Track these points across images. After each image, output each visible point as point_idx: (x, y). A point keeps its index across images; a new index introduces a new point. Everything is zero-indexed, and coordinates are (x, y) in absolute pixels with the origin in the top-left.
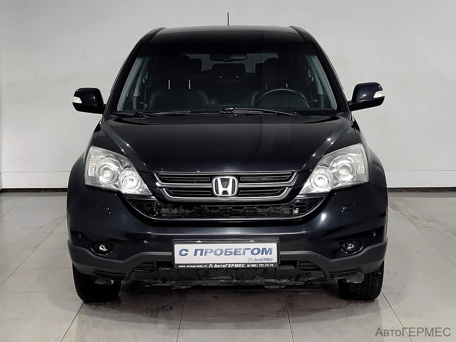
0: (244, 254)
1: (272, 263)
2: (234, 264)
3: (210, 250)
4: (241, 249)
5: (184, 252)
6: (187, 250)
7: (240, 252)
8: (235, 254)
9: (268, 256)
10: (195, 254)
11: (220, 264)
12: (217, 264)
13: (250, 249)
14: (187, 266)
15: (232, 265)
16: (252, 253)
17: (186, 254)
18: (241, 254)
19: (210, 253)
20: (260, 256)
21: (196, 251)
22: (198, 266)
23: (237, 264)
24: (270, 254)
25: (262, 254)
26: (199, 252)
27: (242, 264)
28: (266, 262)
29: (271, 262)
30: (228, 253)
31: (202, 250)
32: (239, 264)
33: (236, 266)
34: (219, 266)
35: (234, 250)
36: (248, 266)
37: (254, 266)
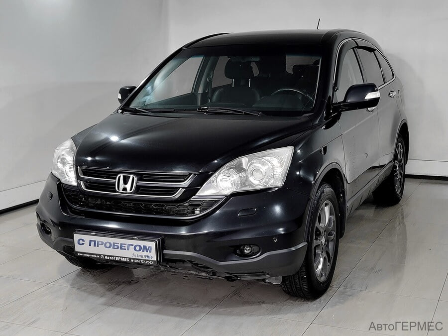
0: (128, 249)
1: (151, 261)
2: (121, 257)
3: (101, 242)
4: (126, 244)
5: (81, 242)
6: (83, 241)
7: (125, 247)
8: (121, 249)
9: (148, 254)
10: (90, 245)
11: (109, 256)
12: (108, 256)
13: (133, 245)
14: (84, 255)
15: (119, 258)
16: (135, 249)
17: (83, 244)
18: (125, 249)
19: (101, 245)
20: (141, 253)
21: (91, 241)
22: (92, 256)
23: (123, 257)
24: (150, 252)
25: (143, 251)
26: (93, 243)
27: (127, 258)
28: (146, 259)
29: (151, 259)
30: (115, 247)
31: (95, 241)
32: (125, 258)
33: (122, 259)
34: (108, 258)
35: (120, 244)
36: (132, 261)
37: (137, 261)
